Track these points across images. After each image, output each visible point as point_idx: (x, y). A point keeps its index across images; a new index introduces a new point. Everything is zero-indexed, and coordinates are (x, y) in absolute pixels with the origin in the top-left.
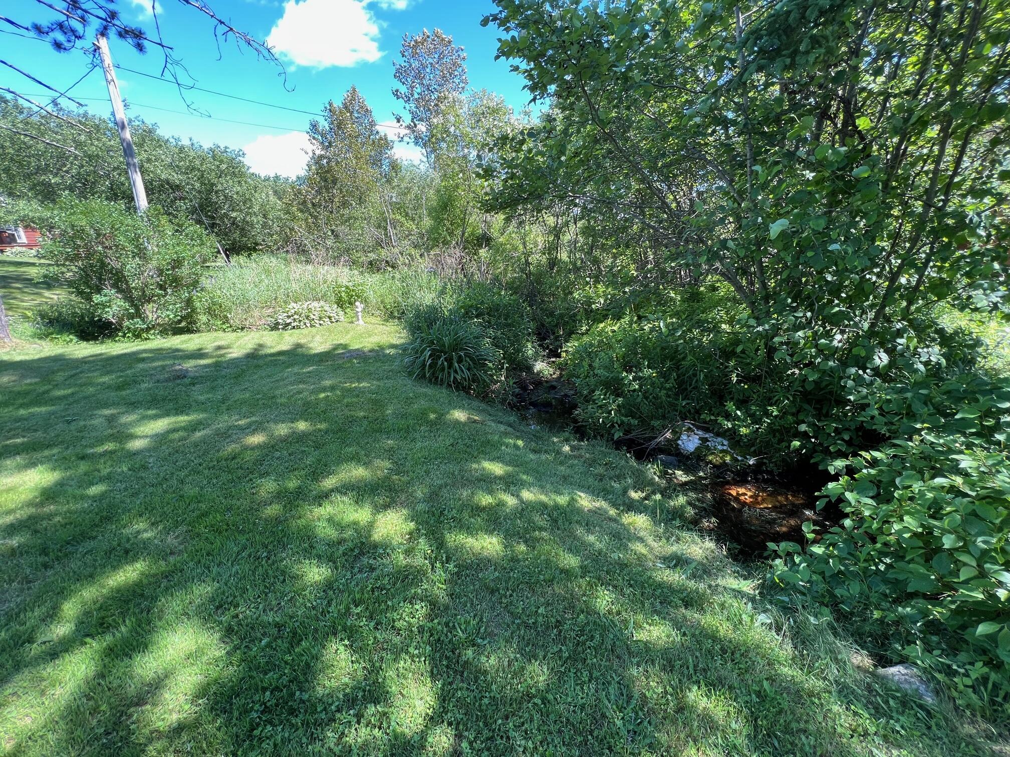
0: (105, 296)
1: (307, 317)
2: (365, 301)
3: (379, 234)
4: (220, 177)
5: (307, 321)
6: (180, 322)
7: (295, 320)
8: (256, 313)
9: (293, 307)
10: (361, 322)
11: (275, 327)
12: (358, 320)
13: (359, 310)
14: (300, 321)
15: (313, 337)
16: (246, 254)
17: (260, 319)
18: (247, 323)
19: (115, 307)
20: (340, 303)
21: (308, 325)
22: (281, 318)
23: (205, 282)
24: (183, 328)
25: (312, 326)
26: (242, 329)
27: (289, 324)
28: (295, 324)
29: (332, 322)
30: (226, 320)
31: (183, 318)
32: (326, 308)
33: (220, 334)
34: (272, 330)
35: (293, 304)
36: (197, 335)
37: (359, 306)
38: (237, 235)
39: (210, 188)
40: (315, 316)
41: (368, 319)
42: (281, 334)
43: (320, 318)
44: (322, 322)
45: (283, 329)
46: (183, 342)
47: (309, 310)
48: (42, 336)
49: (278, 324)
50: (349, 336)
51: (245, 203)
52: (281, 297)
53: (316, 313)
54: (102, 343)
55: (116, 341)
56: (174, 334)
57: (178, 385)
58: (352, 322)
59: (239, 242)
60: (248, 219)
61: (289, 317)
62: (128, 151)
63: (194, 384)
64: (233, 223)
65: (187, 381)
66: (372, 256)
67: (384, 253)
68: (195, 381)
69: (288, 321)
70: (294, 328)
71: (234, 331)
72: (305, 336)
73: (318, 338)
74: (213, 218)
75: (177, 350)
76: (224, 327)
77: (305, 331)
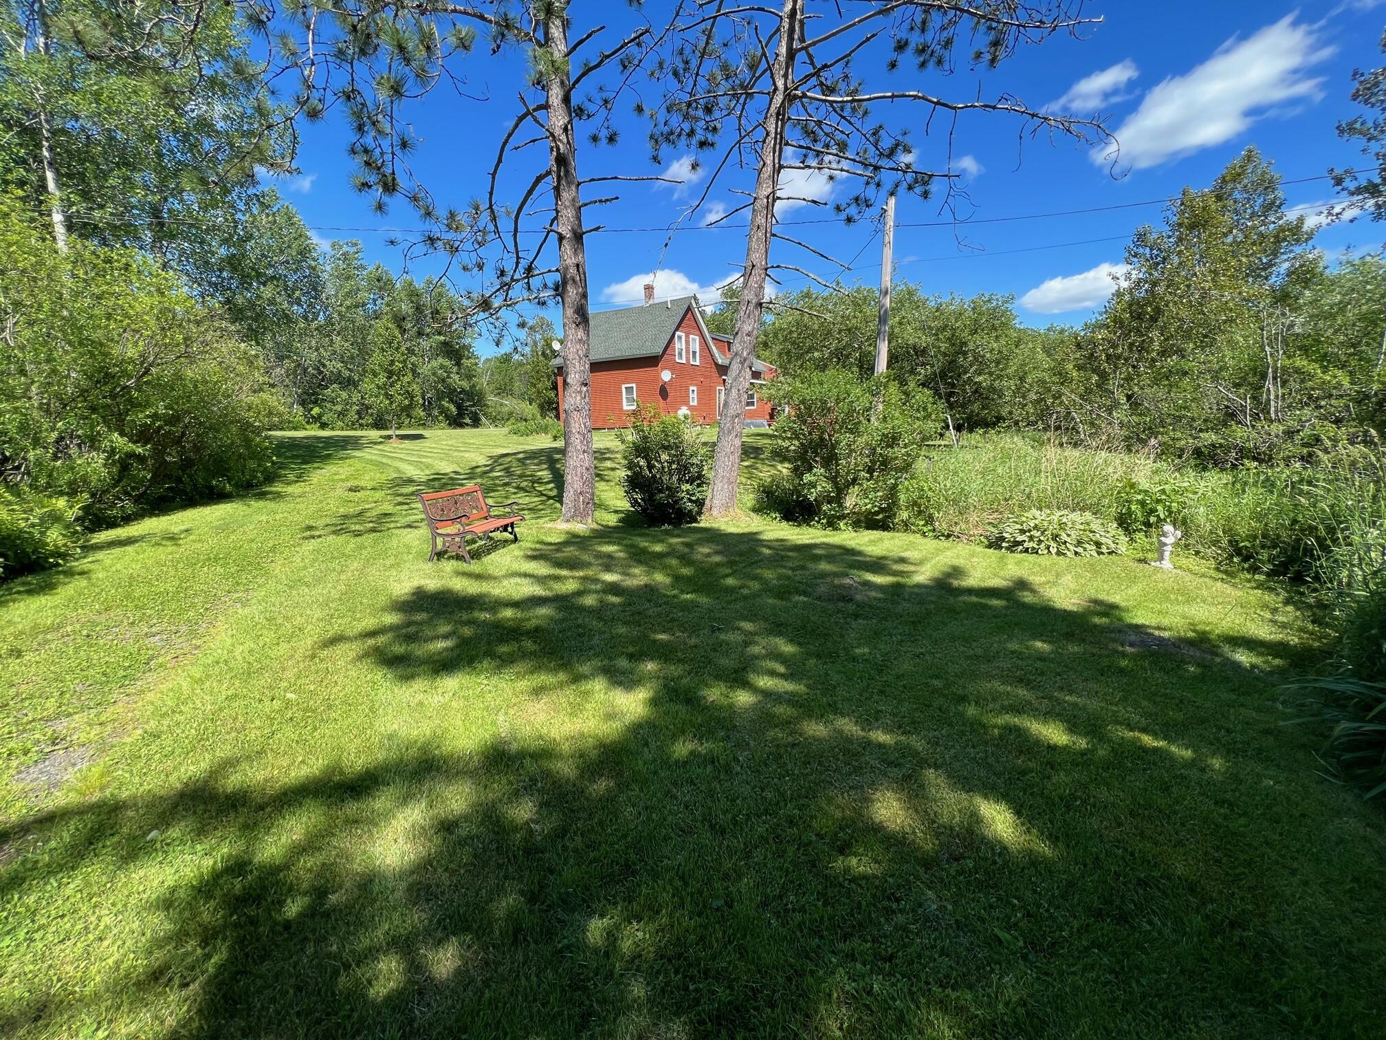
0: (814, 475)
1: (1055, 537)
2: (1183, 523)
3: (1241, 399)
4: (976, 332)
5: (1053, 544)
6: (877, 513)
7: (1031, 538)
8: (974, 518)
9: (1035, 516)
10: (1167, 564)
11: (996, 543)
12: (1161, 558)
13: (1170, 540)
14: (1040, 542)
15: (1058, 575)
16: (981, 431)
17: (976, 526)
18: (957, 529)
19: (819, 488)
20: (1124, 522)
21: (1054, 551)
22: (1011, 531)
23: (921, 465)
24: (878, 521)
25: (1059, 553)
26: (948, 536)
27: (1021, 543)
28: (1031, 545)
29: (1100, 553)
30: (930, 520)
31: (882, 510)
32: (1094, 527)
33: (917, 538)
34: (989, 546)
35: (1034, 511)
36: (890, 534)
37: (1171, 534)
38: (976, 407)
39: (959, 348)
40: (1069, 537)
41: (1184, 562)
42: (1002, 558)
43: (1079, 543)
44: (1080, 550)
45: (1007, 548)
46: (872, 542)
47: (1062, 525)
48: (758, 510)
49: (1003, 539)
50: (1134, 590)
51: (998, 363)
52: (1018, 497)
53: (1073, 533)
54: (799, 525)
55: (810, 526)
56: (868, 528)
57: (839, 611)
58: (1143, 561)
59: (978, 415)
60: (996, 384)
61: (1023, 532)
62: (883, 319)
63: (856, 616)
64: (976, 391)
65: (851, 607)
66: (1210, 437)
67: (1240, 434)
68: (863, 610)
69: (1020, 538)
70: (1026, 550)
71: (936, 537)
72: (1045, 570)
73: (1067, 579)
74: (953, 386)
75: (860, 553)
76: (925, 529)
77: (1044, 561)
